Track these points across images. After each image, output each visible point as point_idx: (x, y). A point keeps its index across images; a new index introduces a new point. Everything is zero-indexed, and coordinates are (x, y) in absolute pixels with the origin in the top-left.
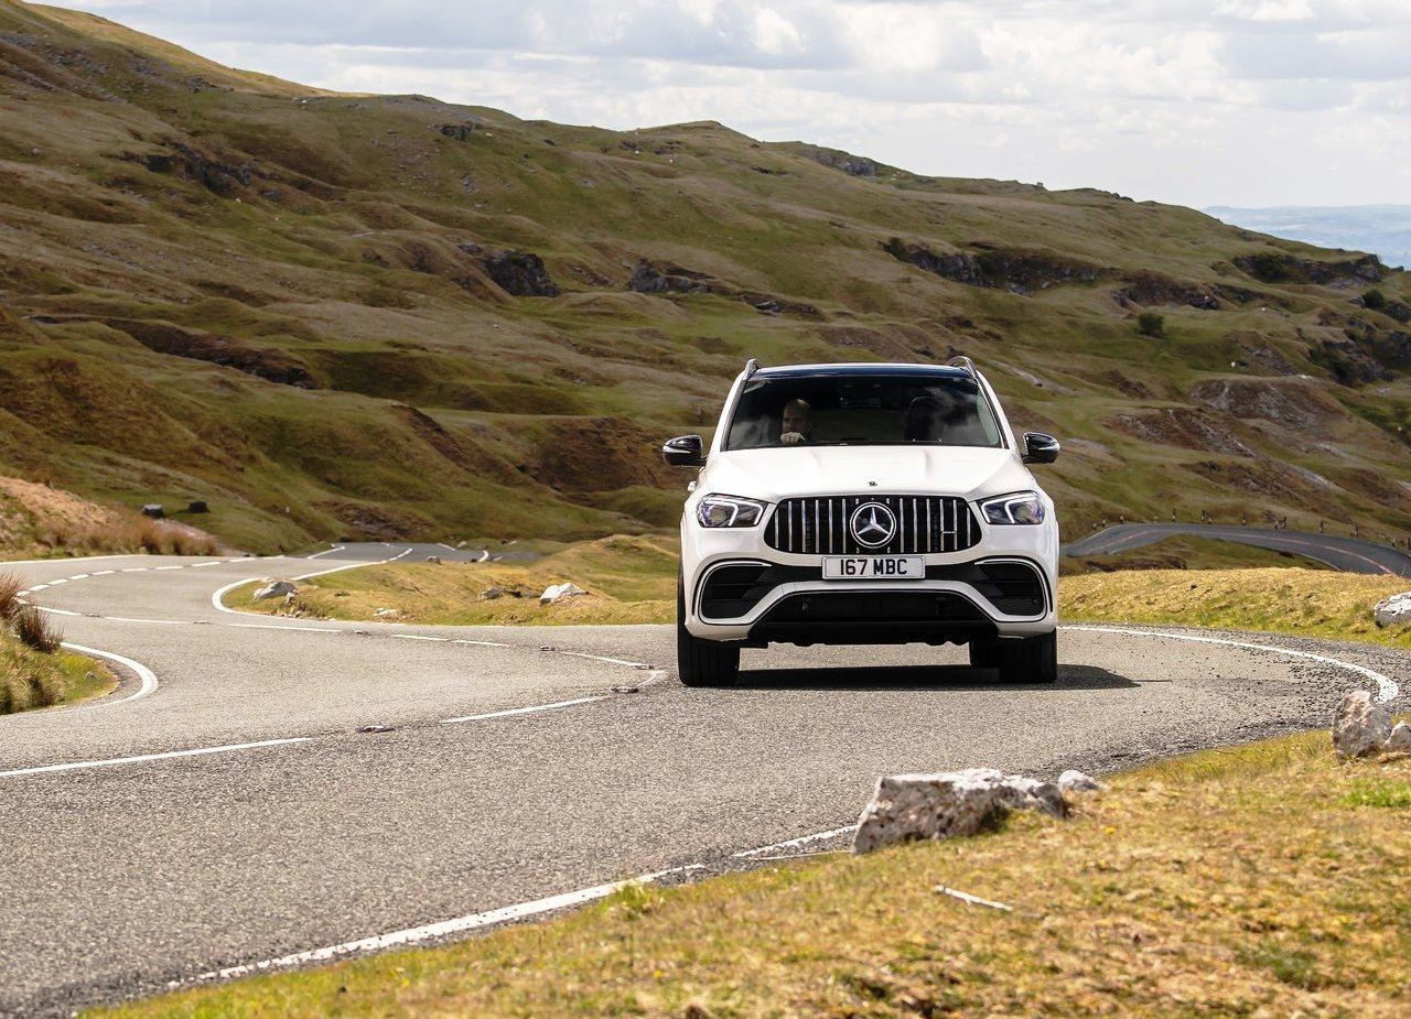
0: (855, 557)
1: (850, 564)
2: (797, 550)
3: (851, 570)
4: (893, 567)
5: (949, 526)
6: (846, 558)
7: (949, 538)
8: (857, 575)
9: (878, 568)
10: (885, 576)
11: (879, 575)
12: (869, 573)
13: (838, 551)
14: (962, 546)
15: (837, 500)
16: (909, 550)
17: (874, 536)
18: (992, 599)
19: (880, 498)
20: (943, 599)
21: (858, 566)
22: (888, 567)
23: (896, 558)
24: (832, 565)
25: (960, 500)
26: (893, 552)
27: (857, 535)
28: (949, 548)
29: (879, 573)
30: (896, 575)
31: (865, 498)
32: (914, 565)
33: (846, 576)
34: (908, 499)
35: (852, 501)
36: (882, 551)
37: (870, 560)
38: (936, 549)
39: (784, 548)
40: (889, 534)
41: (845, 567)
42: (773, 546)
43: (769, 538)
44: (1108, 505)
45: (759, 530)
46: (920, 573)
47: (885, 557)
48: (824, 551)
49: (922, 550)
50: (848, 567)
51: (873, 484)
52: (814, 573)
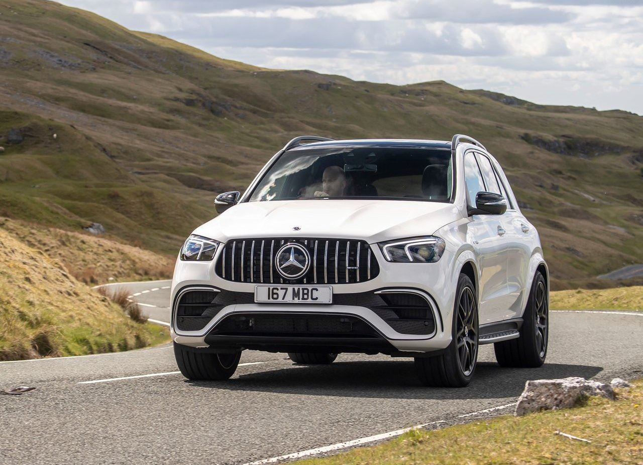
0: (279, 286)
1: (275, 291)
2: (238, 279)
3: (275, 296)
4: (307, 294)
5: (353, 262)
6: (272, 286)
7: (353, 273)
8: (280, 300)
9: (296, 294)
10: (301, 301)
11: (296, 301)
12: (289, 299)
13: (266, 281)
14: (364, 279)
15: (268, 241)
16: (321, 281)
17: (292, 269)
18: (389, 321)
19: (299, 240)
20: (346, 320)
21: (281, 293)
22: (304, 294)
23: (310, 287)
24: (261, 291)
25: (364, 243)
26: (308, 283)
27: (280, 270)
28: (353, 280)
29: (296, 299)
30: (310, 301)
31: (287, 240)
32: (324, 293)
33: (271, 300)
34: (322, 241)
35: (278, 241)
36: (300, 281)
37: (290, 288)
38: (342, 281)
39: (228, 278)
40: (305, 268)
41: (272, 294)
42: (221, 276)
43: (218, 270)
44: (626, 256)
45: (211, 264)
46: (328, 299)
47: (301, 286)
48: (257, 280)
49: (331, 281)
50: (273, 294)
51: (297, 229)
52: (248, 298)
